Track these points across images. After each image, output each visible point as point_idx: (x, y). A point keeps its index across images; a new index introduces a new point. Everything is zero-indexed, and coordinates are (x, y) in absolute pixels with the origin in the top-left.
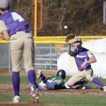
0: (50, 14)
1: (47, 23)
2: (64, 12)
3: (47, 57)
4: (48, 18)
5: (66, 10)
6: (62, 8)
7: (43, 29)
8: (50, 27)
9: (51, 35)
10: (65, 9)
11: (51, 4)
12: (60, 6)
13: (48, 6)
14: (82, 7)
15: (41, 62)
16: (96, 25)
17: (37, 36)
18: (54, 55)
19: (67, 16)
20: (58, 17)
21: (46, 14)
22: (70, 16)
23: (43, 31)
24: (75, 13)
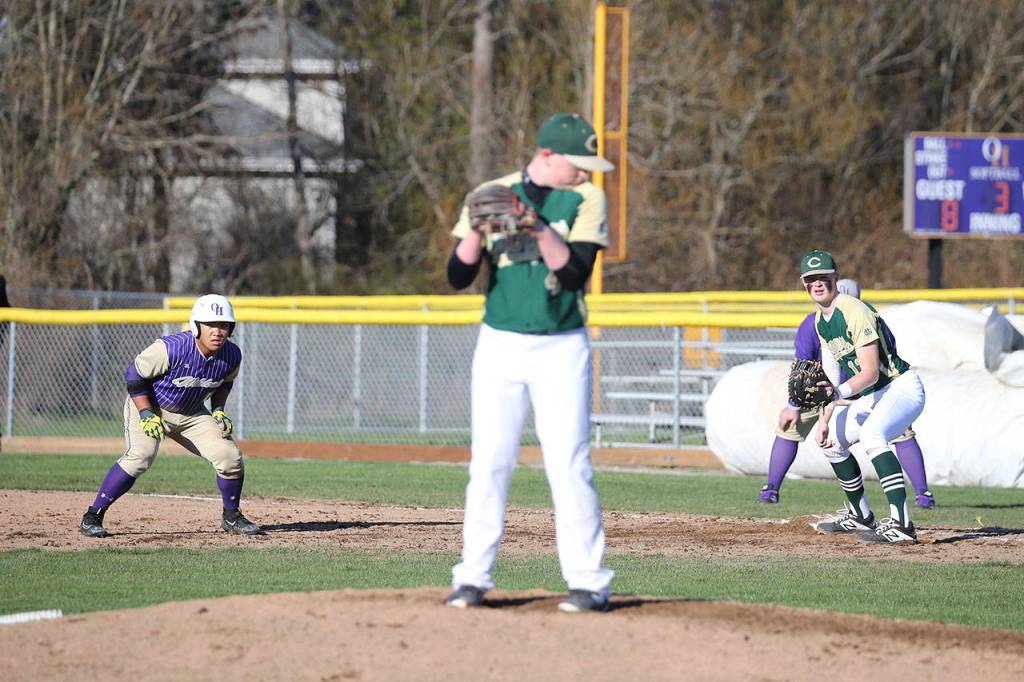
0: (663, 191)
1: (645, 233)
2: (726, 184)
3: (653, 388)
4: (651, 212)
5: (736, 175)
6: (716, 167)
7: (627, 260)
8: (663, 251)
9: (667, 289)
10: (729, 171)
11: (667, 148)
12: (707, 155)
13: (654, 159)
14: (809, 159)
15: (623, 407)
16: (871, 239)
17: (605, 290)
18: (690, 376)
19: (741, 202)
20: (695, 206)
21: (644, 194)
22: (750, 202)
23: (631, 267)
24: (772, 189)
